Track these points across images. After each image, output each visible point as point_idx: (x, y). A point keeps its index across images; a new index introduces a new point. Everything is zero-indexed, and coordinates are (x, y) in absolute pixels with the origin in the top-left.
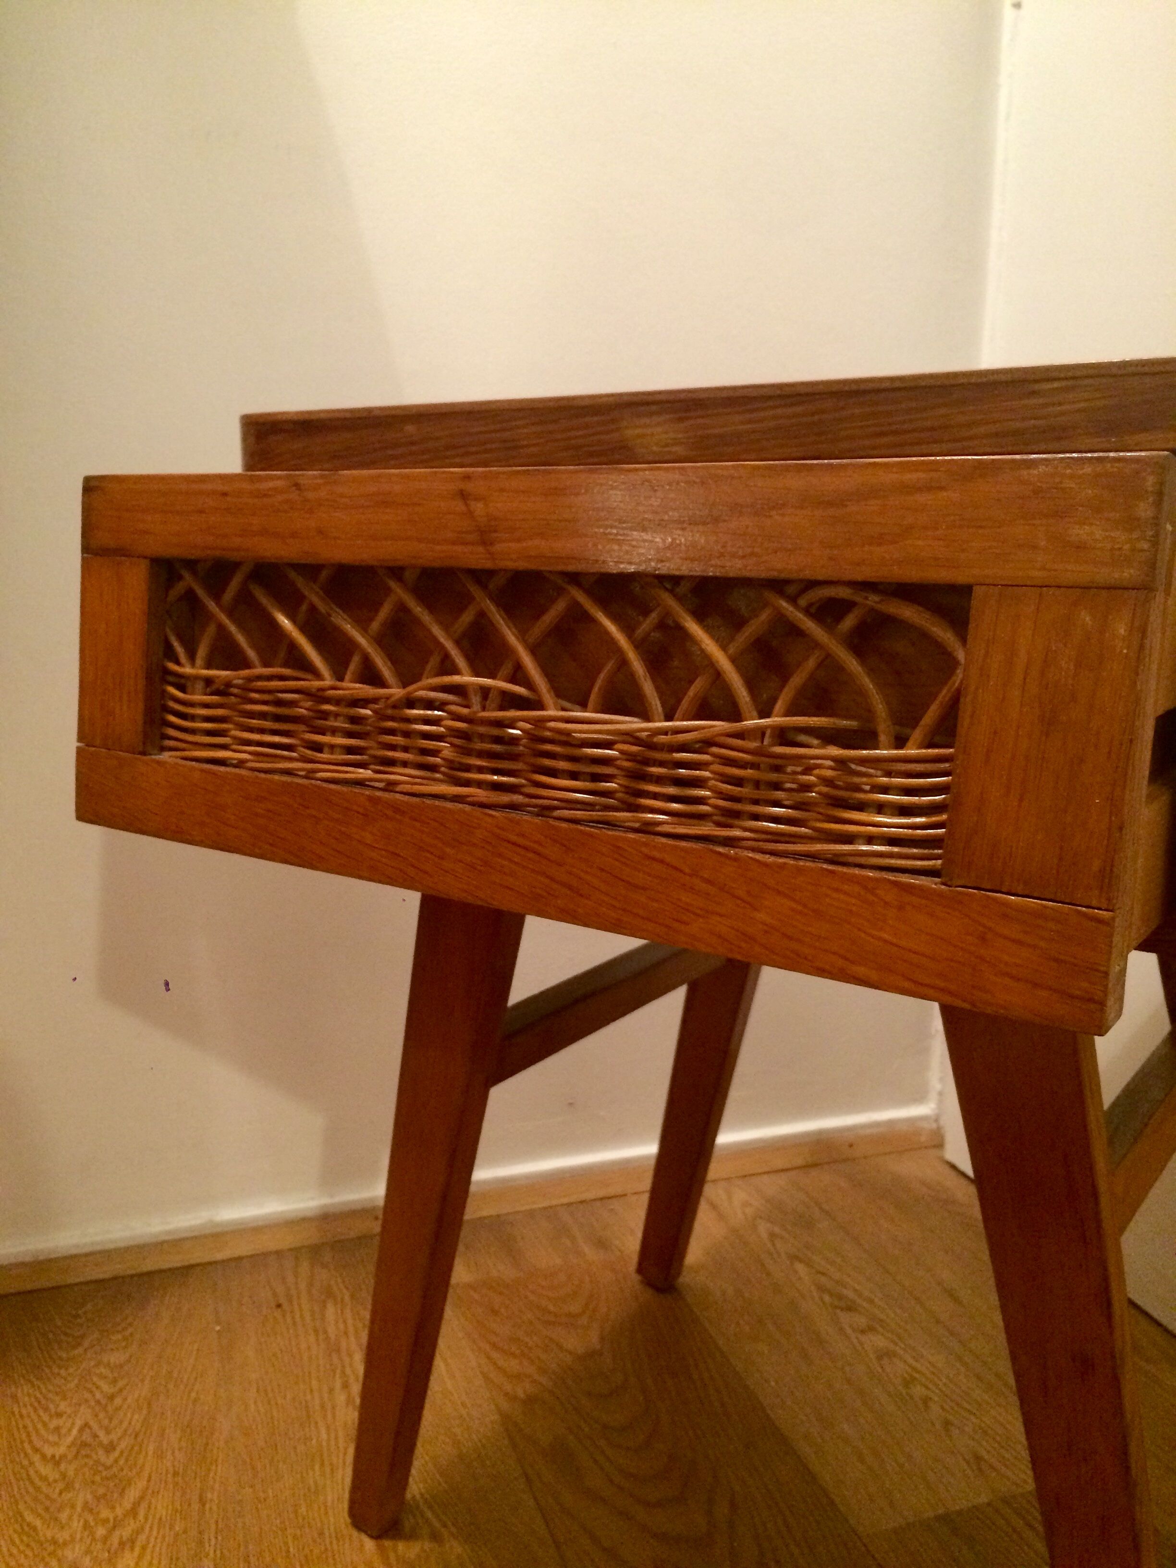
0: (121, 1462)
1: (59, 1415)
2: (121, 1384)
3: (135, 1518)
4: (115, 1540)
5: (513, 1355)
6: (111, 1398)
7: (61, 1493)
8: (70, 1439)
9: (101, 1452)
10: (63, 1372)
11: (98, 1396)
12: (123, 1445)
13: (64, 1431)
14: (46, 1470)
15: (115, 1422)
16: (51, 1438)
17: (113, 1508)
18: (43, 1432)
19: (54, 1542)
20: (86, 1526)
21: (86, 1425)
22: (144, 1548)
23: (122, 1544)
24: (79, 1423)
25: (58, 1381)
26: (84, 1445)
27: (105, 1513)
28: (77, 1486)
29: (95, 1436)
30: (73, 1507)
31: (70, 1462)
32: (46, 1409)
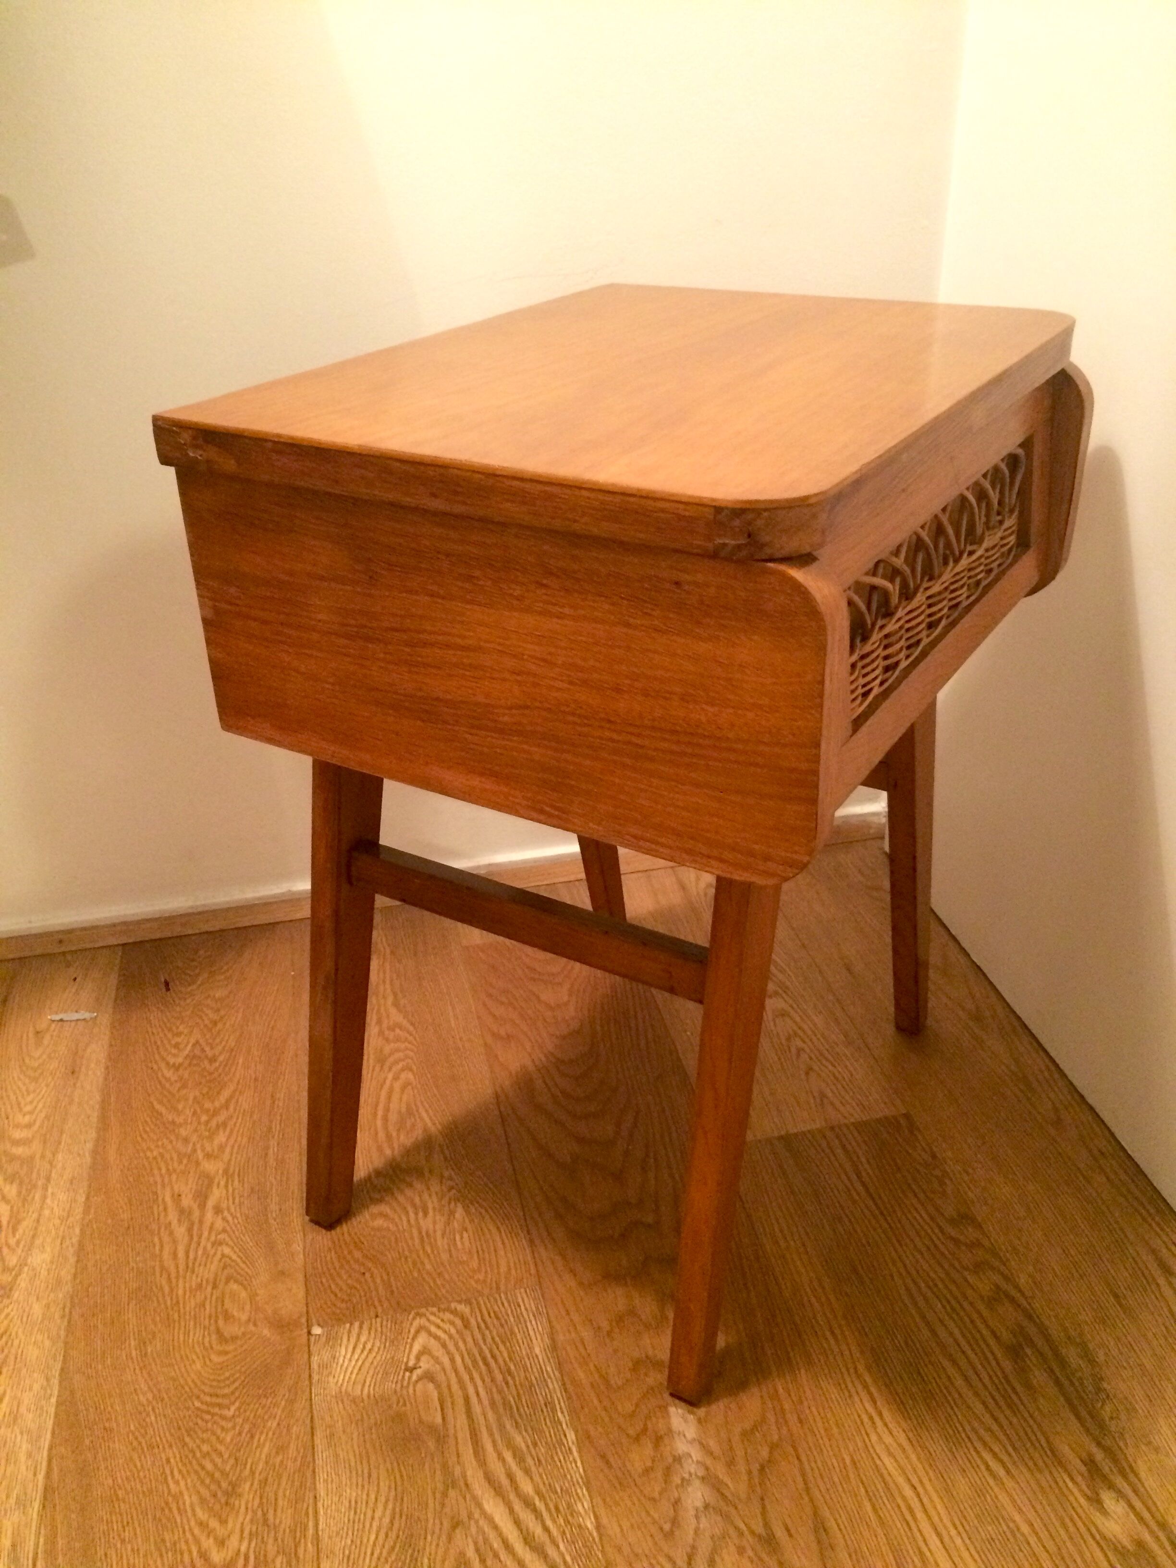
0: (220, 1071)
1: (179, 1034)
2: (222, 1013)
3: (227, 1109)
4: (213, 1123)
5: (502, 1003)
6: (215, 1023)
7: (179, 1090)
8: (186, 1052)
9: (206, 1062)
10: (182, 1003)
11: (207, 1022)
12: (221, 1058)
13: (182, 1046)
14: (169, 1074)
15: (218, 1040)
16: (174, 1051)
17: (213, 1102)
18: (168, 1046)
19: (173, 1122)
20: (195, 1113)
21: (197, 1042)
22: (232, 1131)
23: (218, 1126)
24: (192, 1041)
25: (178, 1009)
26: (194, 1057)
27: (208, 1105)
28: (190, 1085)
29: (203, 1050)
30: (187, 1100)
31: (186, 1069)
32: (170, 1030)
